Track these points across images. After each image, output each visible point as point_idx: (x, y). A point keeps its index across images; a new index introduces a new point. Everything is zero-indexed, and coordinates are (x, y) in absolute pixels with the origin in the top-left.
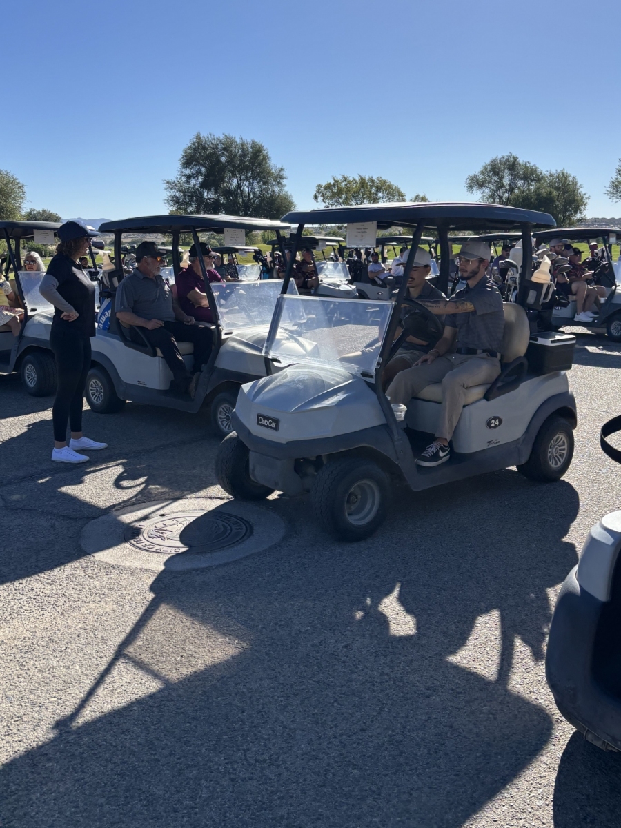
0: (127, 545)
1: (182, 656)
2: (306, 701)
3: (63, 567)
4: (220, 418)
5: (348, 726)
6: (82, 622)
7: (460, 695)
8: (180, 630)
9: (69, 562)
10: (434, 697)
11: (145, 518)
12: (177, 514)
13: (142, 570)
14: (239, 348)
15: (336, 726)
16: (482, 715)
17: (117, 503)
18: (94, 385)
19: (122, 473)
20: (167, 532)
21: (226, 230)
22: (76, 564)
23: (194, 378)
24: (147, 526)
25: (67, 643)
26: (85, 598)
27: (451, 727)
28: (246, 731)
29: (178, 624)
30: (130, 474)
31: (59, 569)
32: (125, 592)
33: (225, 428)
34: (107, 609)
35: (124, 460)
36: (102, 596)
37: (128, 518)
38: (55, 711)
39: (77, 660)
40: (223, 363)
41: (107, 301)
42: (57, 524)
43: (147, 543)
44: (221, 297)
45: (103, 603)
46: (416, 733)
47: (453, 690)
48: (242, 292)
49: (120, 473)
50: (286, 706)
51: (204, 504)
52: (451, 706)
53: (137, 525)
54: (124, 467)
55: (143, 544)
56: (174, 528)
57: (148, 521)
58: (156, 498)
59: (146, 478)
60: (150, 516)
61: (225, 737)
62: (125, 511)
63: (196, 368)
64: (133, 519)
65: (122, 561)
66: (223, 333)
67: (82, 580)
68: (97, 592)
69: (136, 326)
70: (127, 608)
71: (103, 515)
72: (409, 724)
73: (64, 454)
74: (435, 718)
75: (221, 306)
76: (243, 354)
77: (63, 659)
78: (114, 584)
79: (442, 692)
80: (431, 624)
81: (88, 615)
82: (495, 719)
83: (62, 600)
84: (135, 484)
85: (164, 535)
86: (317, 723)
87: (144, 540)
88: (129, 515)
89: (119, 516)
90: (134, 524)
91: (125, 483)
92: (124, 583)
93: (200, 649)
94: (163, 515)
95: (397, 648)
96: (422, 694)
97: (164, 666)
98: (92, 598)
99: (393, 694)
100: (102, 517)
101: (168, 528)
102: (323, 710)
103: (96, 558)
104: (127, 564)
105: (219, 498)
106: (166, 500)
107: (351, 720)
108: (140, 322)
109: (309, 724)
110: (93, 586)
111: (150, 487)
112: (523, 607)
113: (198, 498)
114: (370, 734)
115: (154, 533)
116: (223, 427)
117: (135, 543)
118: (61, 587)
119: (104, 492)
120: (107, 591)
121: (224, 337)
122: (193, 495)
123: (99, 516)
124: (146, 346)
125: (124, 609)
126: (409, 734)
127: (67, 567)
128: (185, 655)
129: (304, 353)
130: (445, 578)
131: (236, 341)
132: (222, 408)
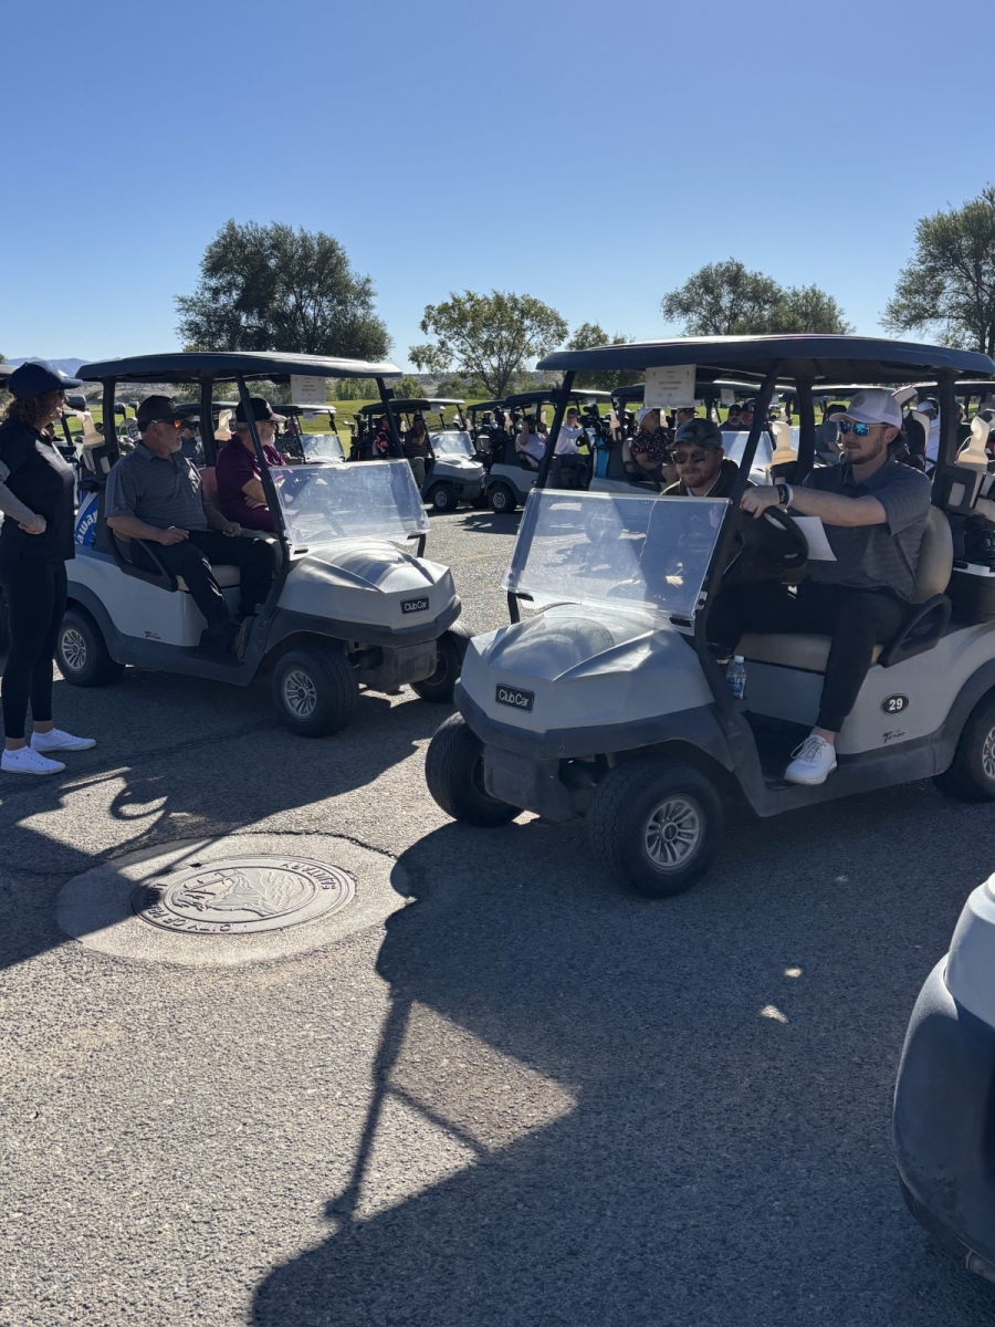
0: (138, 920)
1: (245, 1124)
2: (469, 1203)
3: (26, 962)
4: (289, 694)
5: (545, 1246)
6: (64, 1066)
7: (732, 1181)
8: (239, 1073)
9: (38, 953)
10: (688, 1187)
11: (167, 871)
12: (221, 863)
13: (167, 966)
14: (320, 577)
15: (525, 1248)
16: (773, 1218)
17: (117, 844)
18: (71, 641)
19: (124, 791)
20: (207, 897)
21: (293, 377)
22: (49, 957)
23: (243, 627)
24: (169, 884)
25: (39, 1105)
26: (68, 1020)
27: (724, 1241)
28: (366, 1264)
29: (235, 1063)
30: (137, 792)
31: (19, 966)
32: (139, 1007)
33: (297, 710)
34: (108, 1039)
35: (126, 769)
36: (99, 1015)
37: (137, 871)
38: (20, 1239)
39: (58, 1137)
40: (292, 602)
41: (90, 498)
42: (14, 883)
43: (173, 916)
44: (287, 488)
45: (100, 1027)
46: (664, 1256)
47: (719, 1172)
48: (320, 481)
49: (119, 790)
50: (434, 1213)
51: (266, 844)
52: (719, 1203)
53: (153, 883)
54: (126, 781)
55: (166, 918)
56: (218, 888)
57: (171, 876)
58: (184, 835)
59: (164, 799)
60: (175, 867)
61: (330, 1276)
62: (132, 859)
63: (245, 611)
64: (146, 873)
65: (131, 949)
66: (292, 550)
67: (62, 985)
68: (89, 1007)
69: (142, 540)
70: (142, 1035)
71: (93, 867)
72: (649, 1238)
73: (24, 759)
74: (694, 1226)
75: (288, 505)
76: (327, 585)
77: (33, 1137)
78: (119, 993)
79: (701, 1176)
80: (671, 1052)
81: (74, 1051)
82: (797, 1223)
83: (27, 1023)
84: (146, 811)
85: (202, 901)
86: (492, 1244)
87: (167, 911)
88: (138, 866)
89: (121, 868)
90: (147, 882)
91: (128, 809)
92: (135, 990)
93: (277, 1110)
94: (197, 865)
95: (617, 1096)
96: (668, 1181)
97: (215, 1144)
98: (81, 1018)
99: (619, 1183)
100: (92, 871)
101: (208, 889)
102: (499, 1218)
103: (85, 946)
104: (140, 955)
105: (291, 833)
106: (200, 838)
107: (548, 1235)
108: (148, 532)
109: (477, 1245)
110: (81, 996)
111: (173, 814)
112: (820, 1017)
113: (256, 833)
114: (585, 1261)
115: (183, 897)
116: (293, 710)
117: (151, 916)
118: (24, 1000)
119: (94, 825)
120: (106, 1006)
121: (293, 557)
122: (248, 829)
123: (88, 869)
124: (160, 573)
125: (137, 1038)
126: (651, 1257)
127: (34, 962)
128: (250, 1121)
129: (429, 584)
130: (685, 967)
131: (314, 563)
132: (292, 677)
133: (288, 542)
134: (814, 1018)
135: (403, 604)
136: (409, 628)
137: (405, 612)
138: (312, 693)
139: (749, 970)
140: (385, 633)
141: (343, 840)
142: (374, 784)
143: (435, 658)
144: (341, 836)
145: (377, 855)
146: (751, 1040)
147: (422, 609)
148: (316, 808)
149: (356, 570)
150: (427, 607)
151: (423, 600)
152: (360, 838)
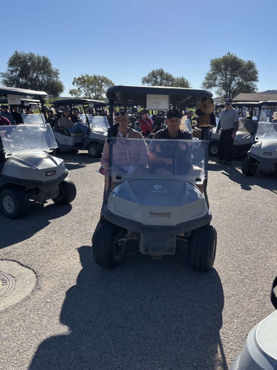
4: (5, 204)
14: (16, 164)
21: (8, 95)
40: (7, 172)
66: (6, 155)
116: (7, 209)
121: (6, 157)
129: (56, 166)
130: (133, 319)
131: (14, 159)
132: (6, 199)
133: (4, 152)
134: (179, 342)
135: (46, 173)
136: (49, 181)
137: (47, 176)
138: (13, 204)
139: (157, 319)
140: (40, 183)
141: (15, 262)
142: (31, 238)
143: (58, 191)
144: (14, 261)
145: (26, 269)
146: (155, 356)
147: (53, 174)
148: (8, 249)
149: (29, 161)
150: (55, 174)
151: (53, 171)
152: (22, 262)
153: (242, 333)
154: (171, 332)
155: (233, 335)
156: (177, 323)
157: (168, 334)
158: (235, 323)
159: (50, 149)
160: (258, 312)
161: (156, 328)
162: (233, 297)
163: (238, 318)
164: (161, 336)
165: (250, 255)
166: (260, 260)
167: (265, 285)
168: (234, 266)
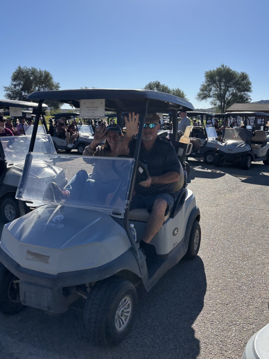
4: (7, 212)
14: (17, 173)
21: (10, 108)
33: (9, 218)
121: (8, 167)
131: (16, 169)
132: (8, 207)
133: (6, 162)
134: (177, 351)
138: (14, 212)
139: (154, 327)
153: (241, 342)
154: (168, 340)
155: (231, 343)
156: (175, 330)
157: (166, 342)
158: (234, 331)
159: (50, 158)
160: (256, 319)
161: (154, 336)
162: (230, 305)
163: (236, 325)
164: (158, 344)
165: (247, 261)
166: (257, 267)
167: (262, 291)
168: (231, 273)
